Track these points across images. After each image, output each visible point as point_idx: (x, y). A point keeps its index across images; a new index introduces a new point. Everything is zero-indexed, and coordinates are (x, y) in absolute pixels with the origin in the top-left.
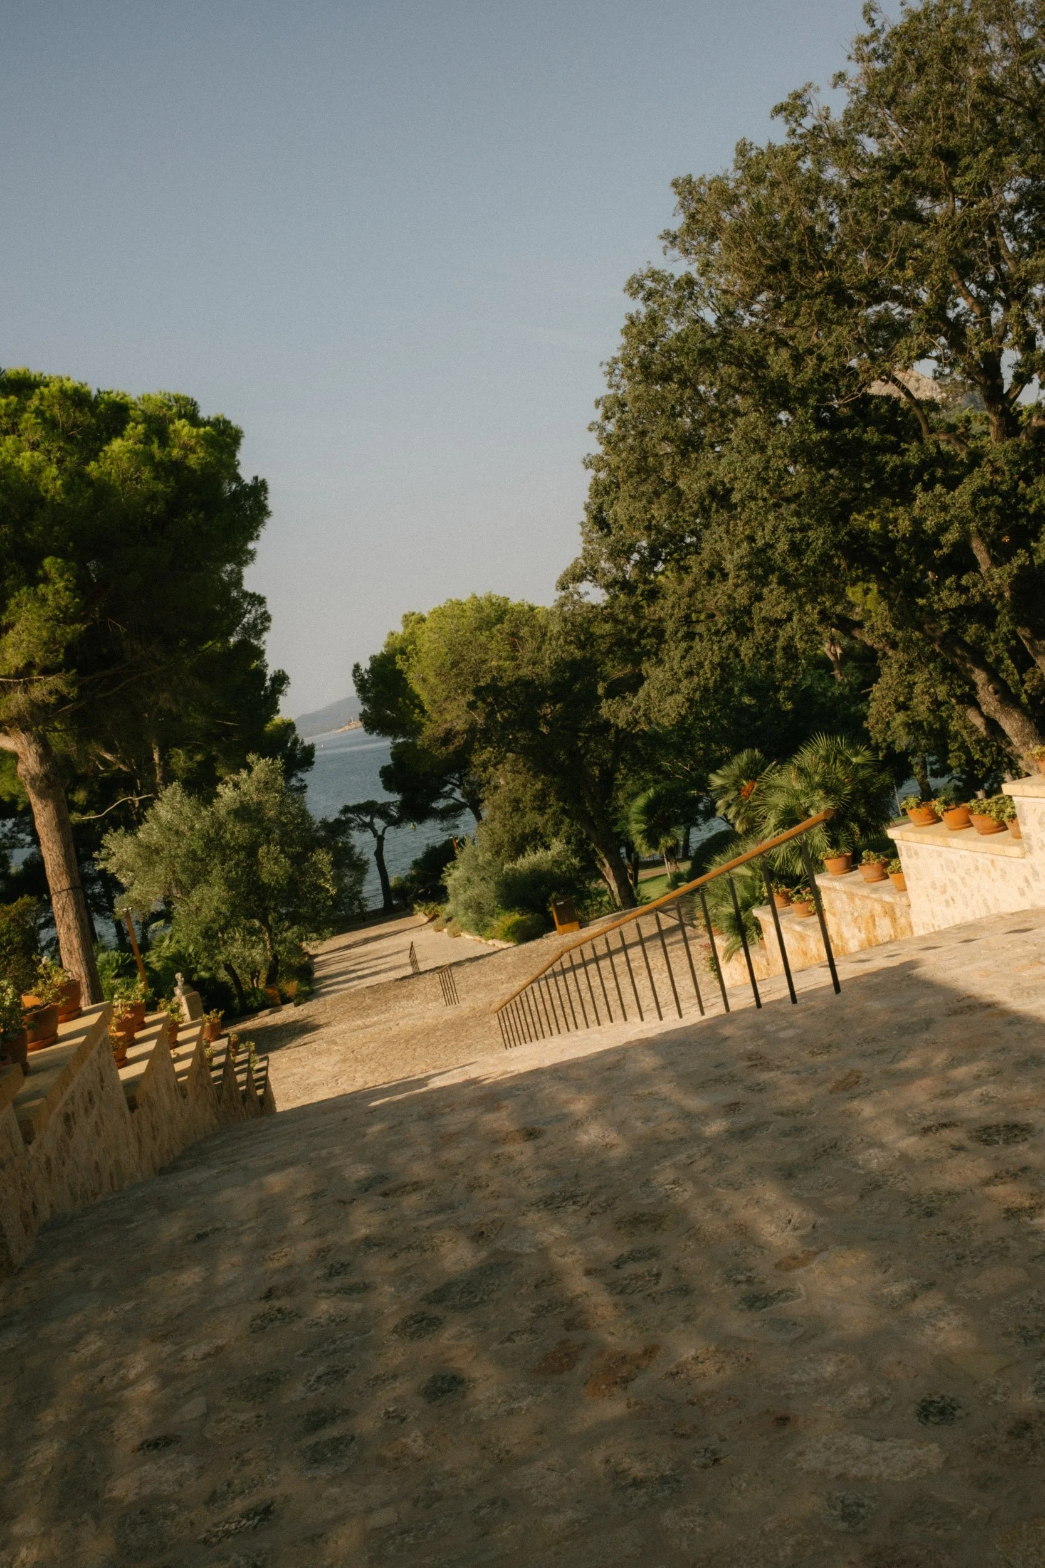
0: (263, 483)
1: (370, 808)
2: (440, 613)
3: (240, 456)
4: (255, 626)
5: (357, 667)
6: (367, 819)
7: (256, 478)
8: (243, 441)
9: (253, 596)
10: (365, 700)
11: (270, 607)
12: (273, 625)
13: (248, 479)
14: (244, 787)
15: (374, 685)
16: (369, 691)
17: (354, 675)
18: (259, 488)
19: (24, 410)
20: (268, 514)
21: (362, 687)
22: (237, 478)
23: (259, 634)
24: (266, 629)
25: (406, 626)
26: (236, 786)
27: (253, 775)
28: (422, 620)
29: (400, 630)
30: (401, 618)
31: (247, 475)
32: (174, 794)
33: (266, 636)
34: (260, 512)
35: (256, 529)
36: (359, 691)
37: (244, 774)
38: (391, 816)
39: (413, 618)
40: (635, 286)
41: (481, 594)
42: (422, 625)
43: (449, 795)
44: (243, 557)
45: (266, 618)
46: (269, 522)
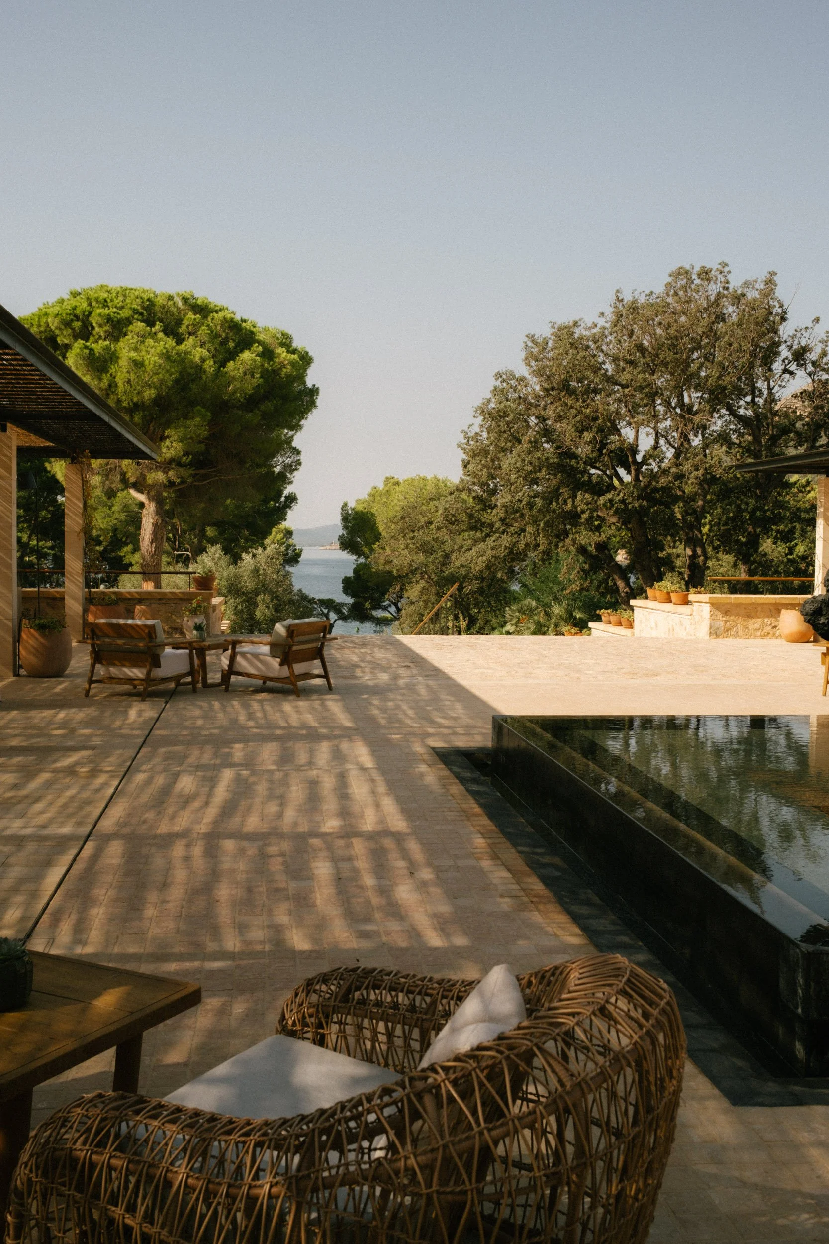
0: (318, 389)
1: (329, 604)
2: (411, 482)
3: (309, 371)
4: (291, 466)
5: (345, 504)
6: (326, 611)
7: (314, 385)
8: (312, 365)
9: (295, 449)
10: (345, 527)
11: (303, 458)
12: (302, 468)
13: (309, 384)
14: (259, 558)
15: (354, 518)
16: (349, 522)
17: (342, 509)
18: (314, 391)
19: (203, 324)
20: (316, 406)
21: (345, 519)
22: (304, 383)
23: (292, 471)
24: (296, 469)
25: (386, 485)
26: (254, 556)
27: (266, 552)
28: (398, 483)
29: (381, 486)
30: (384, 479)
31: (310, 382)
32: (216, 551)
33: (295, 473)
34: (312, 404)
35: (307, 414)
36: (343, 520)
37: (260, 550)
38: (343, 613)
39: (392, 481)
40: (498, 375)
41: (441, 477)
42: (397, 487)
43: (386, 608)
44: (297, 427)
45: (299, 463)
46: (315, 411)
